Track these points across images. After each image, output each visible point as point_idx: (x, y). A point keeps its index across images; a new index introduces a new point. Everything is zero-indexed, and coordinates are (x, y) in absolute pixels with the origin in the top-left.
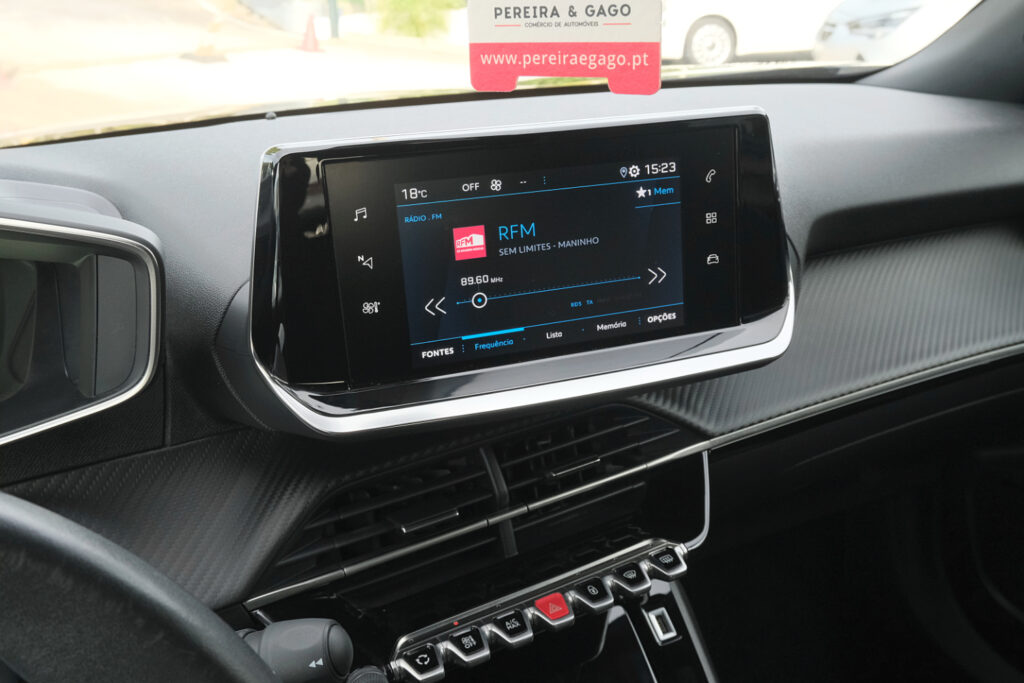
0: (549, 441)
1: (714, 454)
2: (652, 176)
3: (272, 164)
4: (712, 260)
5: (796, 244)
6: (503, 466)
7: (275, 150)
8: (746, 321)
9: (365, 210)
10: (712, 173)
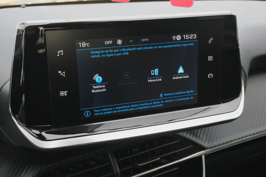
0: (138, 149)
1: (207, 156)
2: (186, 40)
3: (21, 30)
4: (210, 76)
5: (245, 70)
6: (118, 160)
7: (23, 24)
8: (223, 102)
9: (62, 51)
10: (211, 39)
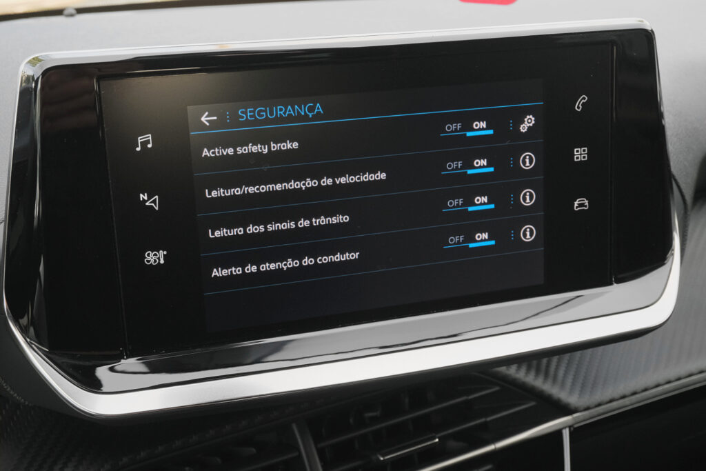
0: (378, 413)
1: (577, 432)
3: (33, 77)
4: (580, 205)
5: (683, 186)
6: (319, 445)
7: (36, 60)
8: (619, 281)
9: (150, 137)
10: (582, 100)
